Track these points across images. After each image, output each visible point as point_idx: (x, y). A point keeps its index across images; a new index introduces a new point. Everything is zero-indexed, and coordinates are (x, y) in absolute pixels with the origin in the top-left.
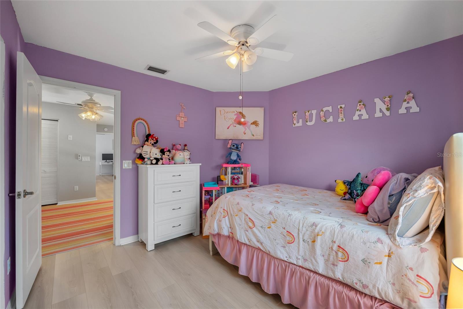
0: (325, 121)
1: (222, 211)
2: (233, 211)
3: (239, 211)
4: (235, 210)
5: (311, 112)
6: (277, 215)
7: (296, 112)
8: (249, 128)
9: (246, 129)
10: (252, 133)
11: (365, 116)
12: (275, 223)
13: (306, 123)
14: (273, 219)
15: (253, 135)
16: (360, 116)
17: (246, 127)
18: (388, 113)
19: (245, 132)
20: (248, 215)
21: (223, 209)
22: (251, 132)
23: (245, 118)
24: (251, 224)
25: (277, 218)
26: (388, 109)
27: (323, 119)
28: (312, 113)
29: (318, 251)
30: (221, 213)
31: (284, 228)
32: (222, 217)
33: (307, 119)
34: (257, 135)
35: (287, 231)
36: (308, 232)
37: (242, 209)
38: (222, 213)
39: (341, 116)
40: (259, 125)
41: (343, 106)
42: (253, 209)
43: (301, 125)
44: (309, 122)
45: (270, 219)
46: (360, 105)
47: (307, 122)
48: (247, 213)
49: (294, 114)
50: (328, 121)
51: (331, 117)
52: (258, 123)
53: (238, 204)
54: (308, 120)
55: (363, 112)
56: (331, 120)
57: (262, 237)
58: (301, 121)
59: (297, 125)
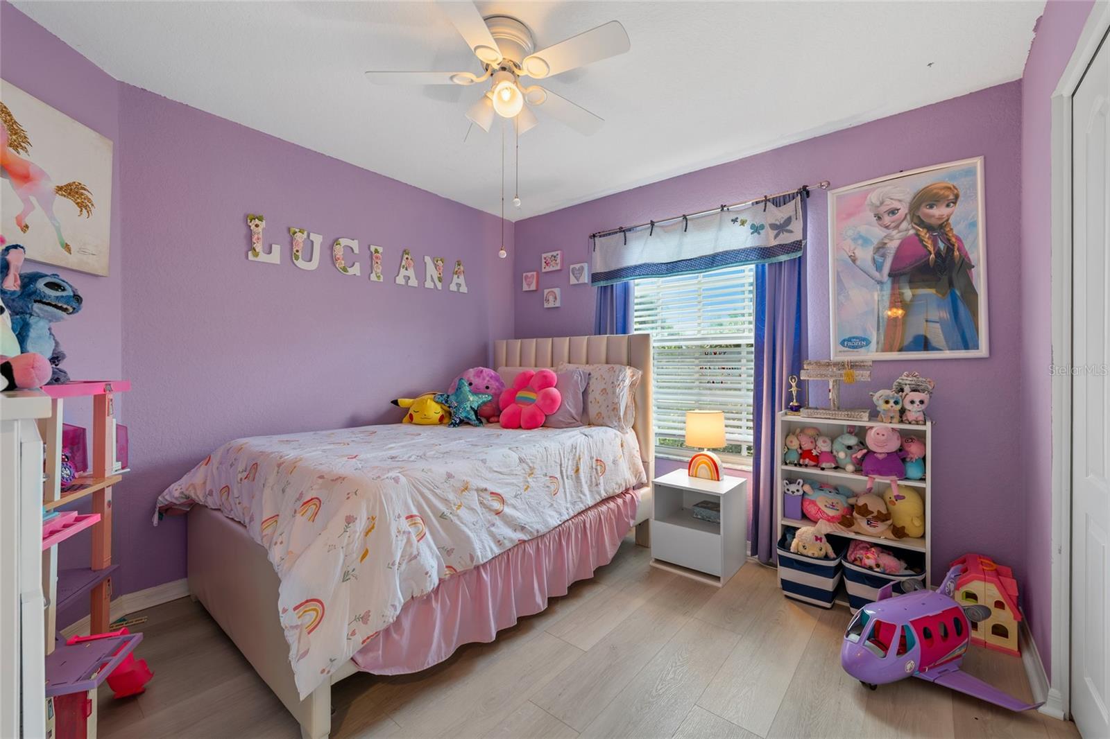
0: (345, 270)
1: (405, 525)
2: (446, 501)
3: (464, 491)
4: (451, 496)
5: (308, 236)
6: (531, 457)
7: (261, 219)
8: (47, 207)
9: (29, 207)
10: (60, 237)
11: (413, 282)
12: (532, 474)
13: (295, 261)
14: (528, 470)
15: (67, 247)
16: (407, 278)
17: (33, 199)
18: (439, 286)
19: (27, 221)
20: (488, 488)
21: (407, 518)
22: (58, 230)
23: (28, 147)
24: (497, 505)
25: (533, 463)
26: (440, 280)
27: (341, 264)
28: (311, 238)
29: (583, 481)
30: (404, 532)
31: (546, 475)
32: (416, 542)
33: (297, 251)
34: (82, 251)
35: (550, 477)
36: (570, 463)
37: (467, 483)
38: (409, 533)
39: (378, 269)
40: (92, 209)
41: (380, 249)
42: (490, 468)
43: (278, 262)
44: (303, 259)
45: (524, 472)
46: (407, 258)
47: (297, 258)
48: (483, 485)
49: (257, 221)
50: (351, 271)
51: (357, 265)
52: (89, 200)
53: (450, 476)
54: (299, 254)
55: (411, 272)
56: (355, 270)
57: (520, 514)
58: (276, 249)
59: (263, 257)
